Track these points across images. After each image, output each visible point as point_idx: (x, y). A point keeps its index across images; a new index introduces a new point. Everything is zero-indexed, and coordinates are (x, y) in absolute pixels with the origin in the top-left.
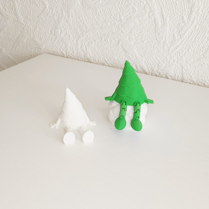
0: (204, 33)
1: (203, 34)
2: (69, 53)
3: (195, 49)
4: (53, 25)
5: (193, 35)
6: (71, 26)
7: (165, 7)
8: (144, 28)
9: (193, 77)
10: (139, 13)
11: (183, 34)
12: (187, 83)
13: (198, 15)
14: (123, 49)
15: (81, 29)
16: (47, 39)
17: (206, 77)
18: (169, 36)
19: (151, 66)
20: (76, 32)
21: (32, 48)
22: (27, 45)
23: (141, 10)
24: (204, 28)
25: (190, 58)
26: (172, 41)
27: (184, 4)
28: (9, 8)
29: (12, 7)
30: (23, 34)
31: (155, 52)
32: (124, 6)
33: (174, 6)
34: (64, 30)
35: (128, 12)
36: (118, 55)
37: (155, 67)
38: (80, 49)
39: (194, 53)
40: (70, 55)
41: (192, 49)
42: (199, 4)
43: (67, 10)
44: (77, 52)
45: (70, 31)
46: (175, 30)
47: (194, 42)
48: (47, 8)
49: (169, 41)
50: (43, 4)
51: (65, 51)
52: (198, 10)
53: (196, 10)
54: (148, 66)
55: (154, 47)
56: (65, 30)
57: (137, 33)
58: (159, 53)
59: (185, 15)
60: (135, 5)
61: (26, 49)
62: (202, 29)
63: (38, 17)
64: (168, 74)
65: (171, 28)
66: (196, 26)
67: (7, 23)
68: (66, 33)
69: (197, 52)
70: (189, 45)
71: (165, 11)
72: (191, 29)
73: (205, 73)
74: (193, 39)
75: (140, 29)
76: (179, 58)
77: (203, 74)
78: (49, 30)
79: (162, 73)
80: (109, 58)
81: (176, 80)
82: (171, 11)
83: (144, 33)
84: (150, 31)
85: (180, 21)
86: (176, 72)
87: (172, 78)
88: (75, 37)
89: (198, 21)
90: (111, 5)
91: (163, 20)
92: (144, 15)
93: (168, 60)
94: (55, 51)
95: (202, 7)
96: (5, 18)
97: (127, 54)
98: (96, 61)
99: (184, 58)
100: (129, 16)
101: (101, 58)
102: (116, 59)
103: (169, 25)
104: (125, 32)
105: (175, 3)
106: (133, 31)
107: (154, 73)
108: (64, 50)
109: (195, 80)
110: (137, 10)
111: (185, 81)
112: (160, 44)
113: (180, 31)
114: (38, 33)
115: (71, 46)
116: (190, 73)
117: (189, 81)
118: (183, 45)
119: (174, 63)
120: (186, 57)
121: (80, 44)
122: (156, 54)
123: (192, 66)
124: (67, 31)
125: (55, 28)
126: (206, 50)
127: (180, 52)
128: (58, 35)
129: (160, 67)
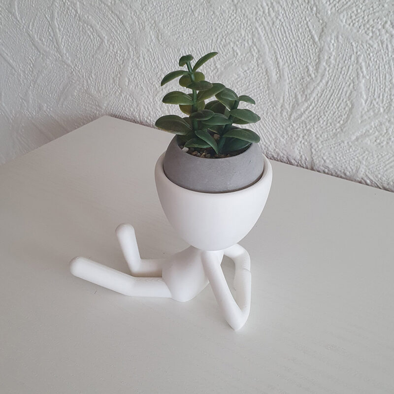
0: (341, 95)
1: (339, 95)
2: (143, 117)
3: (329, 118)
4: (116, 70)
5: (324, 96)
6: (144, 73)
7: (280, 50)
8: (251, 82)
9: (328, 161)
10: (243, 59)
11: (309, 94)
12: (319, 171)
13: (329, 66)
15: (159, 78)
16: (108, 92)
17: (348, 162)
18: (289, 97)
19: (265, 142)
20: (151, 83)
21: (87, 105)
22: (79, 99)
23: (246, 54)
24: (340, 86)
25: (322, 133)
26: (293, 105)
27: (308, 47)
28: (48, 40)
29: (53, 38)
30: (72, 82)
31: (269, 121)
32: (219, 46)
33: (294, 49)
34: (133, 79)
35: (226, 55)
37: (271, 143)
38: (159, 110)
39: (327, 124)
40: (146, 119)
41: (325, 119)
42: (330, 49)
43: (135, 48)
44: (155, 115)
45: (142, 80)
46: (297, 88)
47: (326, 108)
48: (105, 42)
49: (289, 104)
50: (99, 36)
51: (136, 112)
52: (330, 58)
53: (326, 58)
55: (267, 114)
56: (135, 79)
57: (241, 90)
58: (276, 123)
59: (310, 64)
60: (235, 45)
61: (78, 106)
62: (337, 87)
63: (93, 57)
64: (290, 155)
65: (291, 84)
66: (327, 83)
67: (46, 64)
68: (137, 84)
69: (331, 124)
70: (319, 113)
71: (281, 57)
72: (321, 87)
73: (346, 156)
74: (325, 102)
75: (246, 84)
76: (305, 132)
77: (342, 158)
78: (111, 79)
79: (282, 155)
81: (303, 168)
82: (289, 58)
83: (252, 91)
84: (261, 88)
85: (304, 73)
86: (302, 153)
87: (296, 162)
88: (151, 90)
89: (331, 74)
90: (200, 43)
91: (279, 70)
92: (250, 62)
93: (289, 134)
94: (123, 111)
95: (334, 53)
96: (43, 54)
99: (313, 132)
100: (228, 62)
103: (289, 79)
105: (294, 44)
106: (236, 86)
107: (270, 153)
108: (136, 110)
109: (331, 166)
110: (239, 54)
111: (316, 167)
112: (276, 108)
113: (304, 90)
114: (94, 82)
115: (146, 105)
116: (322, 155)
117: (321, 167)
118: (311, 111)
119: (298, 139)
120: (315, 131)
121: (158, 102)
122: (271, 124)
123: (325, 145)
124: (138, 82)
125: (119, 75)
126: (345, 121)
127: (307, 122)
128: (124, 86)
129: (278, 145)
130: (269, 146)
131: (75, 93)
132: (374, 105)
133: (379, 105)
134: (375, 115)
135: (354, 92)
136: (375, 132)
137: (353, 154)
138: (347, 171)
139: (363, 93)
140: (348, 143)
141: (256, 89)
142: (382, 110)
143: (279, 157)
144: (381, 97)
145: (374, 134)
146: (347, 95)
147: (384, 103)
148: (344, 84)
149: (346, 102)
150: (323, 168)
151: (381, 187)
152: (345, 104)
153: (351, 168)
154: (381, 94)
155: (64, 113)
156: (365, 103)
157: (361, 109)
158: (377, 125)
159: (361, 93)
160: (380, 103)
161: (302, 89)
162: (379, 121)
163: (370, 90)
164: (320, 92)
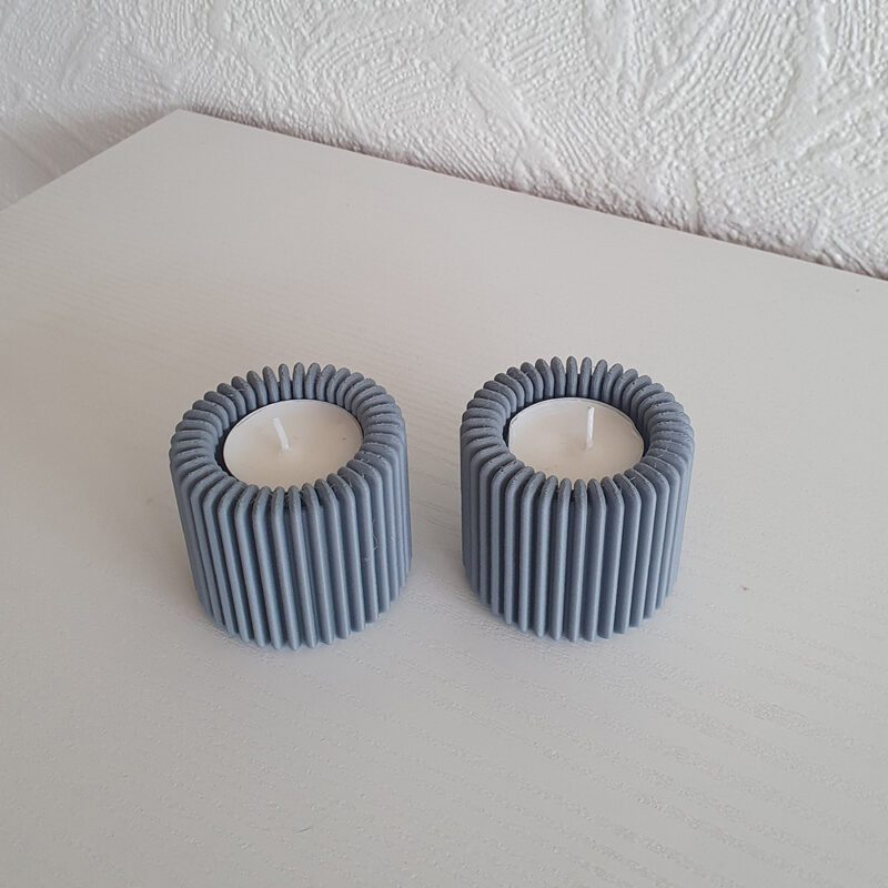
0: (766, 45)
1: (762, 46)
2: (275, 109)
3: (737, 104)
5: (725, 50)
8: (541, 17)
9: (738, 211)
11: (688, 46)
12: (717, 237)
14: (474, 97)
16: (184, 50)
17: (787, 211)
18: (638, 53)
19: (581, 166)
20: (290, 23)
21: (133, 84)
22: (113, 70)
24: (764, 23)
25: (723, 141)
26: (648, 73)
30: (91, 27)
31: (590, 114)
34: (244, 16)
36: (459, 121)
37: (597, 171)
38: (314, 91)
39: (733, 119)
40: (281, 115)
41: (727, 107)
44: (303, 105)
45: (266, 18)
46: (656, 30)
47: (731, 79)
49: (639, 71)
51: (257, 99)
54: (573, 169)
55: (584, 96)
56: (247, 15)
57: (517, 38)
58: (607, 119)
61: (110, 86)
62: (756, 27)
64: (644, 199)
65: (641, 21)
66: (732, 15)
68: (254, 26)
69: (743, 119)
70: (715, 90)
72: (717, 28)
73: (782, 198)
74: (726, 65)
75: (529, 23)
76: (681, 139)
77: (772, 202)
78: (188, 16)
79: (624, 198)
80: (426, 133)
81: (679, 229)
83: (543, 40)
84: (567, 31)
86: (673, 192)
87: (660, 213)
88: (290, 43)
93: (641, 146)
94: (222, 96)
97: (491, 121)
98: (381, 144)
99: (698, 140)
101: (399, 132)
102: (455, 137)
103: (635, 8)
104: (472, 34)
106: (503, 29)
107: (594, 194)
108: (255, 92)
109: (746, 223)
111: (710, 226)
112: (607, 83)
113: (674, 34)
114: (145, 25)
115: (280, 79)
116: (724, 196)
117: (723, 226)
118: (693, 87)
119: (663, 157)
120: (706, 137)
121: (312, 74)
122: (595, 124)
123: (730, 171)
124: (256, 22)
125: (207, 6)
126: (778, 111)
127: (684, 116)
128: (222, 34)
129: (614, 173)
130: (592, 176)
131: (101, 57)
132: (850, 70)
133: (863, 69)
134: (854, 94)
135: (800, 37)
136: (854, 137)
137: (800, 191)
138: (786, 233)
139: (823, 39)
140: (787, 164)
141: (555, 35)
142: (870, 82)
143: (618, 203)
144: (867, 49)
145: (852, 140)
146: (783, 46)
147: (876, 62)
148: (774, 17)
149: (780, 62)
150: (728, 229)
151: (871, 272)
152: (778, 68)
153: (795, 225)
154: (868, 41)
155: (76, 105)
156: (828, 66)
157: (817, 79)
158: (859, 120)
159: (818, 38)
160: (865, 64)
161: (670, 33)
162: (864, 109)
163: (841, 32)
164: (714, 39)
